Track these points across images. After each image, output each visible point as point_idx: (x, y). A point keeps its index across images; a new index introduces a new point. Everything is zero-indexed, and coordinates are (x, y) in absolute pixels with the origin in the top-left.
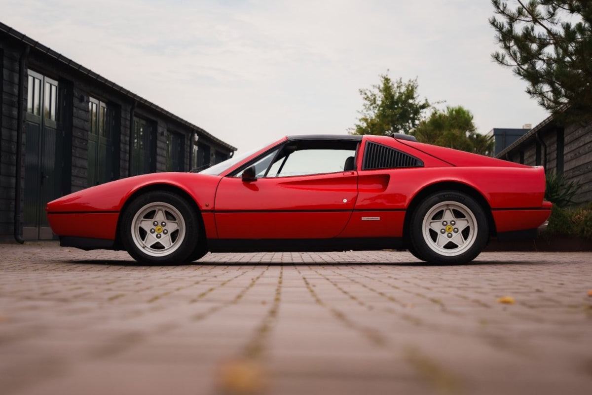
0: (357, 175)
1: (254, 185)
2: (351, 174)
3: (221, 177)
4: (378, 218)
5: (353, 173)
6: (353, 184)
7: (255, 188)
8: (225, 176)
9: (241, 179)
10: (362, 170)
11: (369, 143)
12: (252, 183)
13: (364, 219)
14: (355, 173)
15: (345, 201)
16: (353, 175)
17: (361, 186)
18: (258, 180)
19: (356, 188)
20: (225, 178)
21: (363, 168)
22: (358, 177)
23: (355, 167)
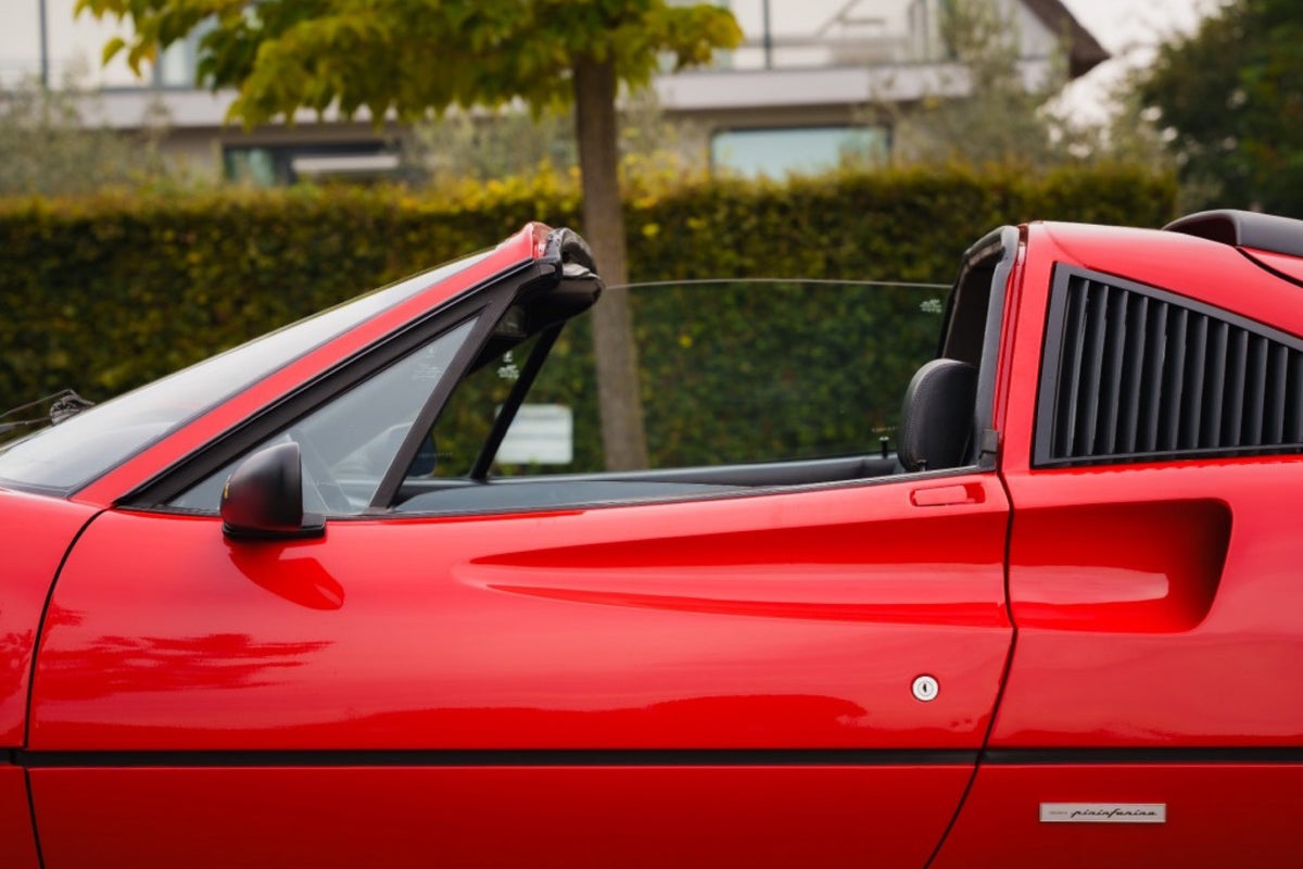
0: (1006, 507)
1: (312, 564)
2: (961, 493)
3: (86, 509)
4: (1155, 813)
5: (975, 492)
6: (982, 558)
7: (315, 589)
8: (120, 504)
9: (218, 527)
10: (1035, 468)
11: (1075, 282)
12: (292, 553)
13: (1051, 812)
14: (991, 483)
15: (926, 689)
16: (974, 508)
17: (1036, 585)
18: (333, 530)
19: (1001, 600)
20: (110, 514)
21: (1043, 456)
22: (1013, 519)
23: (989, 441)
